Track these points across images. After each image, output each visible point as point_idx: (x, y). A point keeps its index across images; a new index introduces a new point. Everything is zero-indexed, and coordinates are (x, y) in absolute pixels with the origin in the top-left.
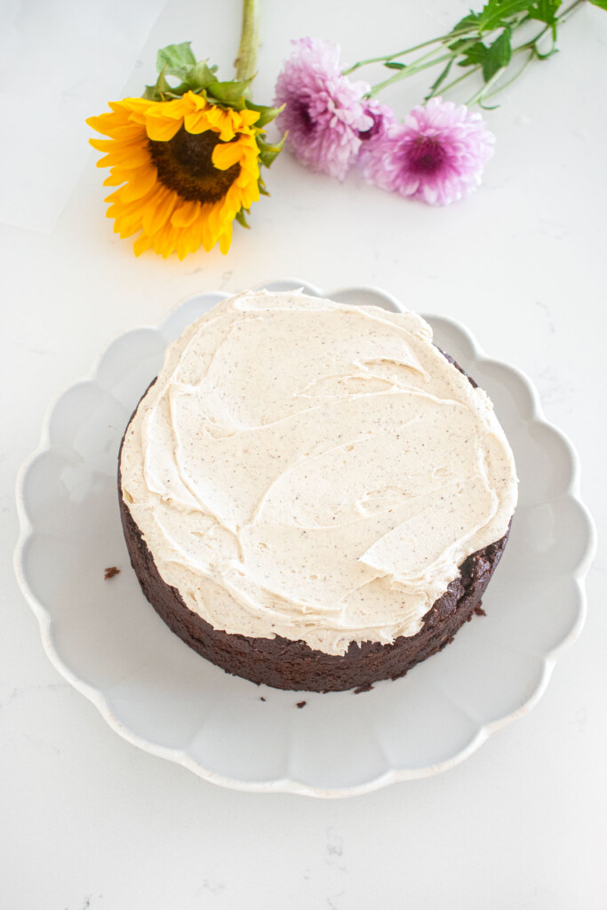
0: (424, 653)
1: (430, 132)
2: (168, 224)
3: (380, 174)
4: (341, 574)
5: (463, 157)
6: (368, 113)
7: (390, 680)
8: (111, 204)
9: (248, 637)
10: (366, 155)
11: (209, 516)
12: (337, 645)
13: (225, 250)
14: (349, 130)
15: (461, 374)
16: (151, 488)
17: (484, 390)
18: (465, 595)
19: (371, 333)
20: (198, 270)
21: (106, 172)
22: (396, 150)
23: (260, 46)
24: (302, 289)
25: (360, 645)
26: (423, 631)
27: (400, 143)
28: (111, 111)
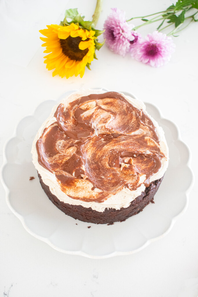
0: (131, 214)
1: (153, 42)
2: (64, 67)
3: (136, 55)
5: (164, 51)
6: (133, 35)
7: (120, 222)
8: (46, 59)
10: (132, 49)
12: (101, 209)
13: (81, 77)
14: (126, 40)
18: (146, 195)
21: (45, 48)
22: (141, 48)
23: (102, 11)
25: (108, 209)
26: (130, 206)
27: (143, 45)
28: (47, 28)
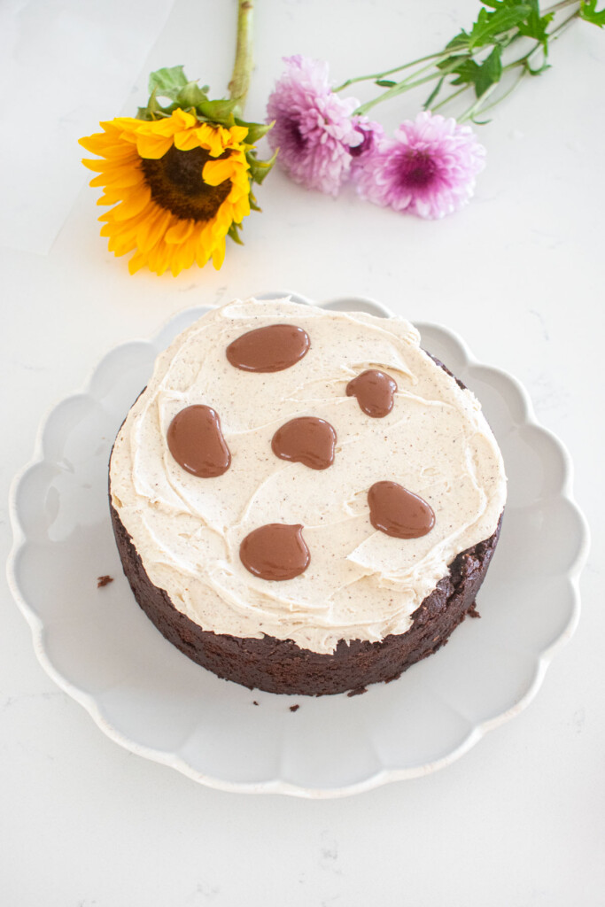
0: (416, 654)
1: (419, 145)
2: (162, 242)
3: (373, 189)
4: (329, 573)
5: (454, 170)
6: (358, 129)
7: (384, 682)
8: (106, 223)
9: (237, 638)
10: (359, 172)
11: (196, 518)
12: (325, 643)
13: (218, 266)
14: (339, 146)
15: (448, 376)
16: (139, 492)
17: (472, 391)
18: (455, 593)
19: (358, 338)
20: (193, 286)
21: (99, 191)
22: (386, 164)
23: (254, 69)
24: (289, 297)
25: (348, 644)
26: (412, 629)
27: (390, 158)
28: (102, 131)
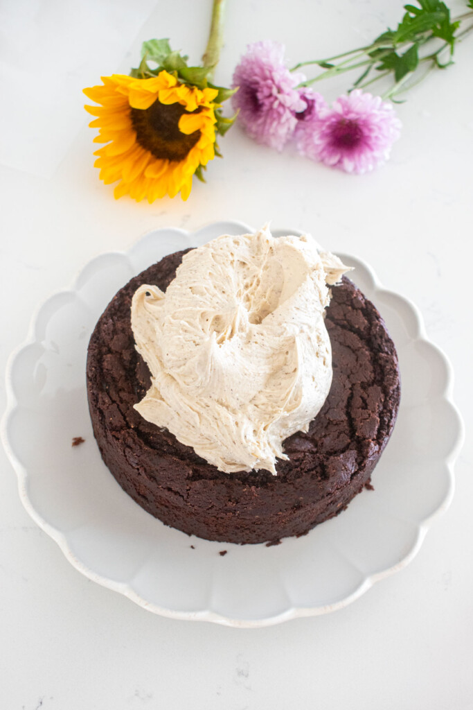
0: (323, 516)
1: (352, 116)
2: (142, 176)
3: (311, 147)
5: (376, 137)
6: (304, 98)
7: (295, 537)
8: (98, 157)
10: (301, 132)
13: (185, 198)
14: (288, 112)
18: (358, 470)
20: (163, 213)
21: (96, 132)
22: (324, 128)
26: (323, 496)
27: (328, 123)
28: (102, 84)
